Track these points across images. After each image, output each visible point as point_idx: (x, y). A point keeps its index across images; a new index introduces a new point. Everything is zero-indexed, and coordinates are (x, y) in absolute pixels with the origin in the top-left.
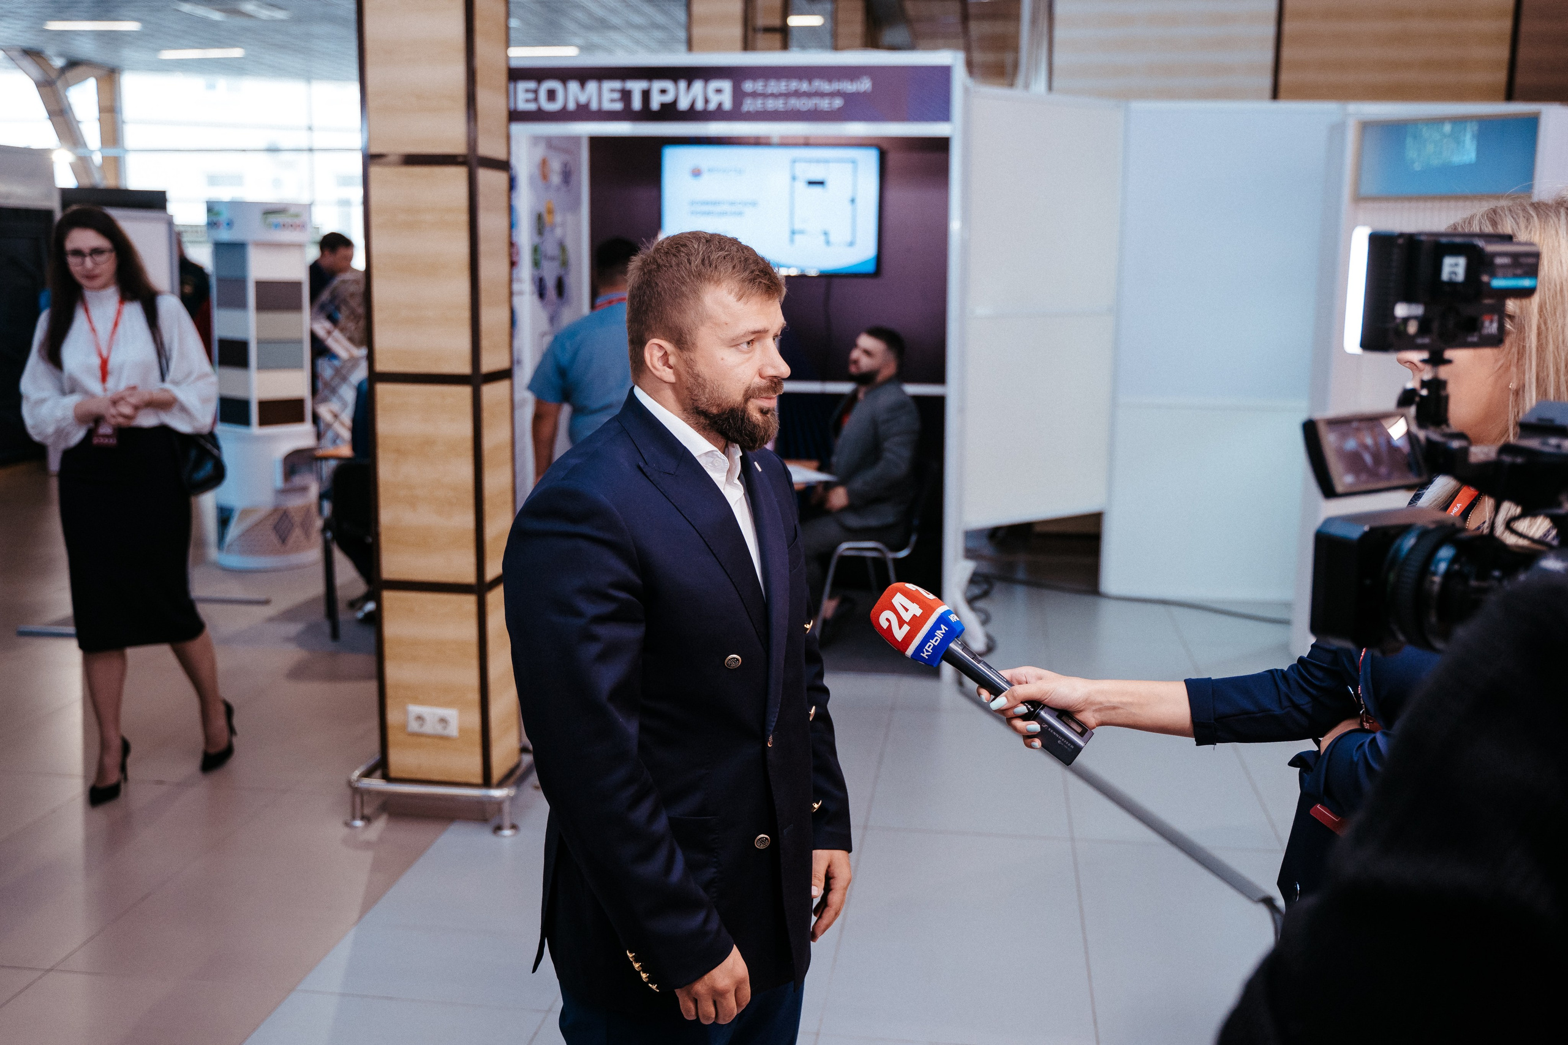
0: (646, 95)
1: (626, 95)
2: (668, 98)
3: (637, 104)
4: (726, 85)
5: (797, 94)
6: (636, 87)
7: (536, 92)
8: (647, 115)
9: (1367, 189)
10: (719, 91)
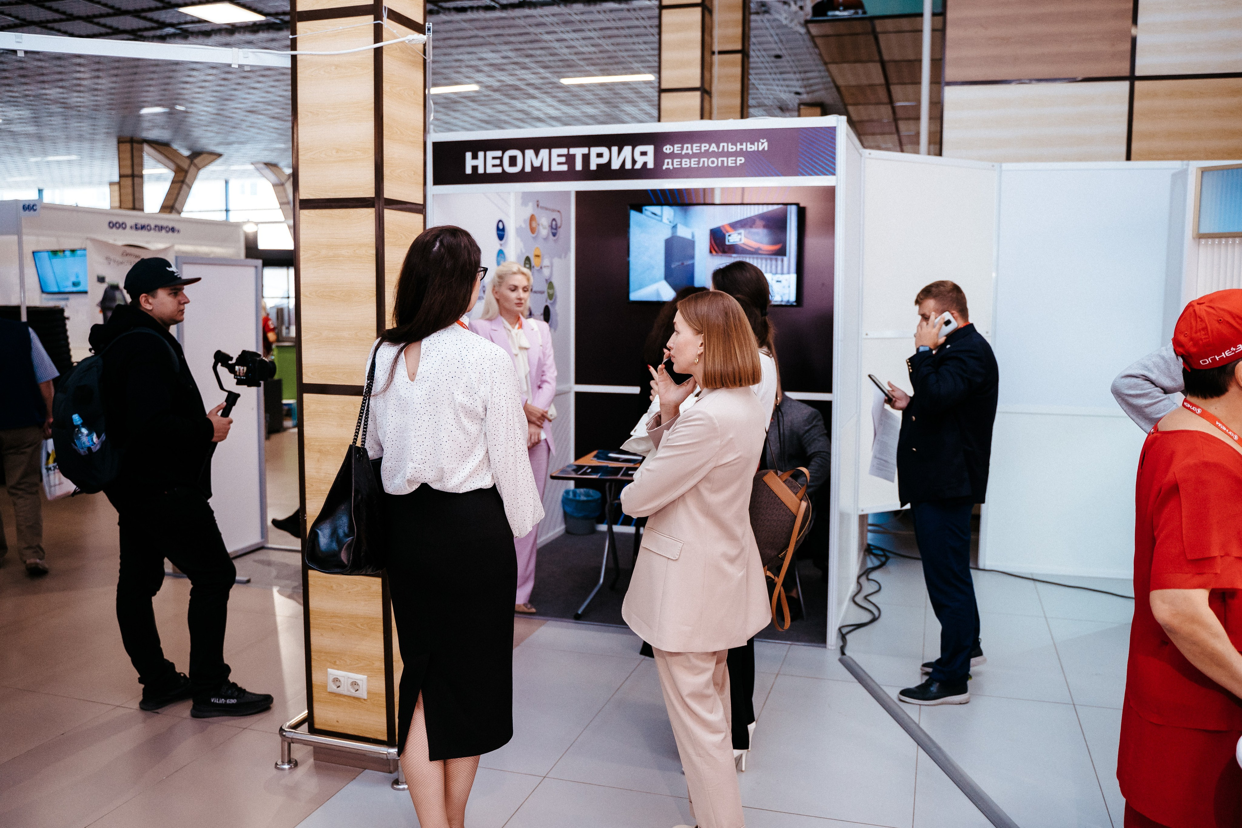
0: (586, 158)
1: (570, 159)
2: (604, 160)
3: (579, 166)
4: (650, 149)
5: (707, 154)
6: (578, 152)
7: (501, 158)
8: (587, 174)
9: (1204, 230)
10: (644, 154)
